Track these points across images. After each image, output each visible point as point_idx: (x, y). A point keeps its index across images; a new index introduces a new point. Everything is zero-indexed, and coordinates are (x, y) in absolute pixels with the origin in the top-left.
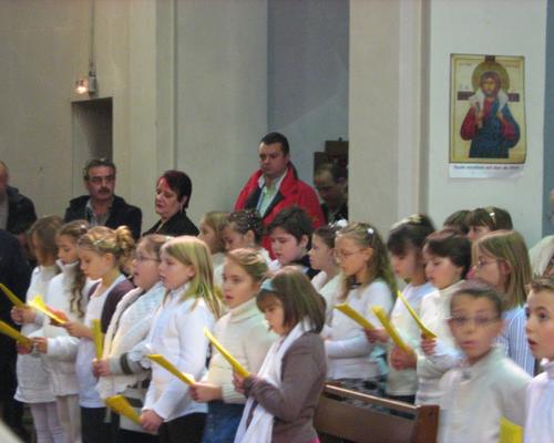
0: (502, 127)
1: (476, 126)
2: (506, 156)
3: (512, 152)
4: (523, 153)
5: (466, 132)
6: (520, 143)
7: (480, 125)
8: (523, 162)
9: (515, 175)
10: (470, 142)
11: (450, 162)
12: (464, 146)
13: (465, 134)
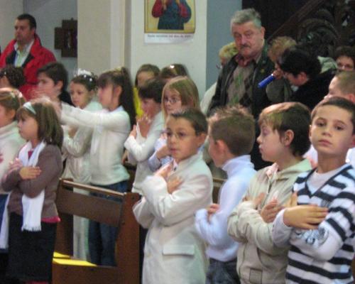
0: (179, 9)
1: (163, 9)
2: (182, 28)
3: (186, 26)
4: (193, 26)
5: (156, 13)
6: (191, 20)
7: (165, 7)
8: (193, 32)
9: (189, 41)
10: (158, 19)
11: (145, 32)
12: (155, 22)
13: (155, 14)
